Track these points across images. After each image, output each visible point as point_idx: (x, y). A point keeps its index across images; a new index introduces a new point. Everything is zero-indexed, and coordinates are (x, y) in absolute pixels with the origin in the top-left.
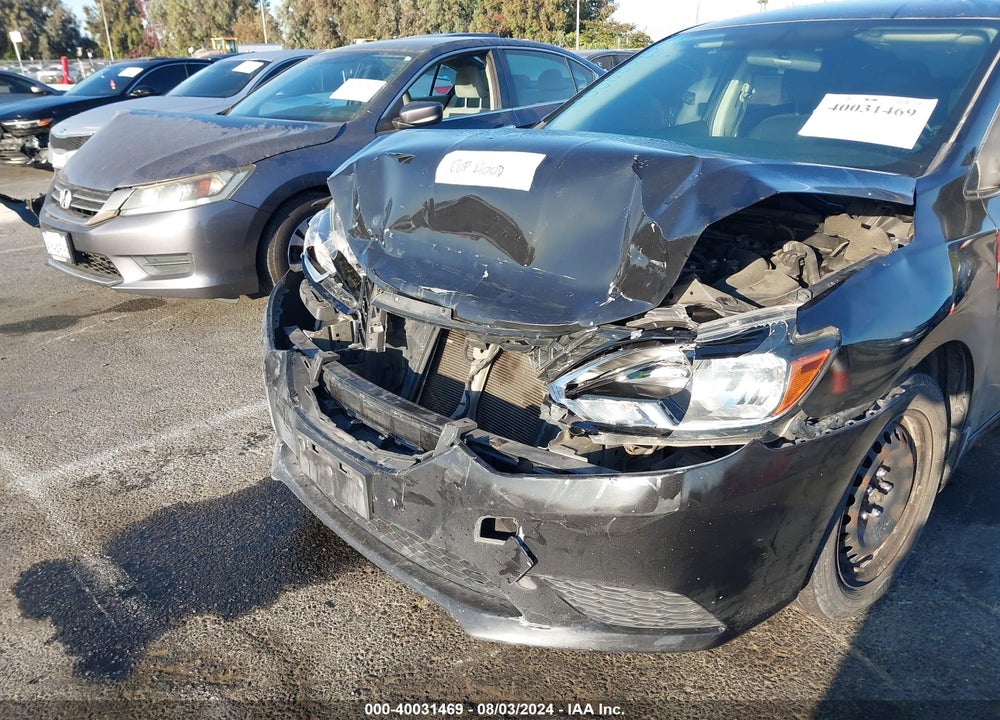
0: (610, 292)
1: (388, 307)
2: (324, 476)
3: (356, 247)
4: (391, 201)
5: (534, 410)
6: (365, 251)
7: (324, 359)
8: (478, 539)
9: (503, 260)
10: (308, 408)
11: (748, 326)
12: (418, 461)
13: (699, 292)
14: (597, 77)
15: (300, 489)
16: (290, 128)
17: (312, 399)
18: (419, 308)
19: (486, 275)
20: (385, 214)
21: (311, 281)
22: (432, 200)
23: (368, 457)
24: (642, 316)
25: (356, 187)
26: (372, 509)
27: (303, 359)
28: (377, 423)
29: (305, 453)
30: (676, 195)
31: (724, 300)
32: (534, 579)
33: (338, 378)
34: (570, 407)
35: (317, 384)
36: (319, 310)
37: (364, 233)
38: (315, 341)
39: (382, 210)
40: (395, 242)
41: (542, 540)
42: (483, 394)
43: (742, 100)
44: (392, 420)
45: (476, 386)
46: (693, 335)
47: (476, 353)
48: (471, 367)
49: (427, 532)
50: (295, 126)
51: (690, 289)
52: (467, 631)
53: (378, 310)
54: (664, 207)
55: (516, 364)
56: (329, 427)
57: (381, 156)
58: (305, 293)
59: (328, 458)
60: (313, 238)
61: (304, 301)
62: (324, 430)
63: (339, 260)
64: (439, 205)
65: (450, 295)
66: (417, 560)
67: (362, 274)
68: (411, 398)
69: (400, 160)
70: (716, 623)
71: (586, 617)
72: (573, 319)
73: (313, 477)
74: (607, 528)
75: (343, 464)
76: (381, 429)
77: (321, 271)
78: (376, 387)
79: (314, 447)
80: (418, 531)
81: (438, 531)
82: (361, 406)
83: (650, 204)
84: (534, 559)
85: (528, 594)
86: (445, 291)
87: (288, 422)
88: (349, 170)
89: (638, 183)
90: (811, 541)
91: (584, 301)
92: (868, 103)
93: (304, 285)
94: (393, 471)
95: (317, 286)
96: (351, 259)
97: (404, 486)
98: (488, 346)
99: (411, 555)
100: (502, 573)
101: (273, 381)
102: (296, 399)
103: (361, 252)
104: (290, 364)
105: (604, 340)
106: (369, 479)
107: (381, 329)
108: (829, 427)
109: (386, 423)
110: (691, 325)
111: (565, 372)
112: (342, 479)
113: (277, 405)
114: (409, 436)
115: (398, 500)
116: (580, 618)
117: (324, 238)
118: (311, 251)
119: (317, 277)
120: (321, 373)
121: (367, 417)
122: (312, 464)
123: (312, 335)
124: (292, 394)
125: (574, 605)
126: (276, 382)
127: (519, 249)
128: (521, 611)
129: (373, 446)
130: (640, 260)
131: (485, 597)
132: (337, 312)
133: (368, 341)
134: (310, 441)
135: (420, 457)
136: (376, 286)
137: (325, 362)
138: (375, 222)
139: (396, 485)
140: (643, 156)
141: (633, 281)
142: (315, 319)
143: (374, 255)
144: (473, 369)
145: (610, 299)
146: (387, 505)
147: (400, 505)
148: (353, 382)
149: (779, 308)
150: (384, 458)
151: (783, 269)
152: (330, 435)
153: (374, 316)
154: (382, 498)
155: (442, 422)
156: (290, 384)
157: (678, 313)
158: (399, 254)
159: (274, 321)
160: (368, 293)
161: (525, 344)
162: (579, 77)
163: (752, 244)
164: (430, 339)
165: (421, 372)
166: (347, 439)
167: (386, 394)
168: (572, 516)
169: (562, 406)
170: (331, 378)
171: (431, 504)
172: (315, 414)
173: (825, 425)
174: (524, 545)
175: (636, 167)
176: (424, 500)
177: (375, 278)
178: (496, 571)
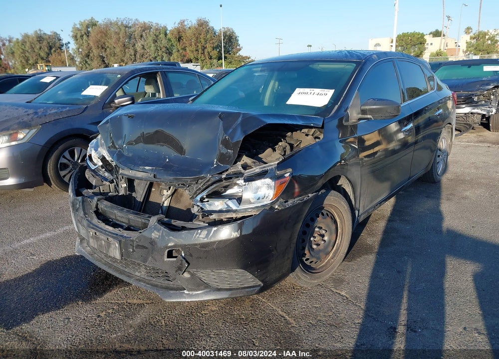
0: (215, 163)
1: (127, 175)
2: (101, 246)
3: (111, 153)
4: (125, 135)
5: (189, 210)
6: (115, 155)
7: (98, 199)
8: (166, 259)
9: (173, 153)
10: (92, 219)
11: (261, 170)
12: (140, 232)
13: (245, 159)
14: (213, 83)
15: (90, 256)
16: (60, 108)
17: (94, 215)
18: (140, 174)
19: (168, 160)
20: (124, 139)
21: (90, 168)
22: (143, 133)
23: (119, 234)
24: (227, 170)
25: (110, 129)
26: (122, 255)
27: (89, 199)
28: (122, 222)
29: (92, 237)
30: (234, 126)
31: (254, 162)
32: (189, 272)
33: (105, 206)
34: (201, 206)
35: (96, 209)
36: (94, 181)
37: (115, 147)
38: (93, 193)
39: (122, 138)
40: (128, 150)
41: (191, 255)
42: (169, 207)
43: (275, 91)
44: (129, 220)
45: (166, 204)
46: (243, 174)
47: (165, 192)
48: (163, 197)
49: (145, 260)
50: (62, 108)
51: (242, 159)
52: (163, 299)
53: (123, 177)
54: (231, 130)
55: (182, 195)
56: (102, 225)
57: (121, 116)
58: (88, 174)
59: (103, 237)
60: (91, 151)
61: (88, 178)
62: (100, 226)
63: (103, 159)
64: (147, 134)
65: (153, 169)
66: (142, 276)
67: (114, 164)
68: (138, 210)
69: (129, 117)
70: (260, 283)
71: (210, 286)
72: (202, 174)
73: (96, 246)
74: (215, 246)
75: (109, 238)
76: (124, 225)
77: (95, 165)
78: (122, 208)
79: (96, 233)
80: (141, 261)
81: (150, 258)
82: (115, 216)
83: (226, 130)
84: (189, 264)
85: (187, 279)
86: (150, 168)
87: (83, 226)
88: (107, 122)
89: (221, 123)
90: (291, 247)
91: (205, 167)
92: (311, 91)
93: (87, 171)
94: (131, 237)
95: (93, 171)
96: (108, 158)
97: (135, 243)
98: (170, 188)
99: (139, 274)
100: (176, 271)
101: (76, 210)
102: (87, 216)
103: (113, 155)
104: (83, 202)
105: (213, 180)
106: (120, 242)
107: (125, 185)
108: (291, 203)
109: (127, 222)
110: (243, 171)
111: (199, 194)
112: (109, 245)
113: (78, 220)
114: (137, 225)
115: (133, 249)
116: (208, 287)
117: (96, 150)
118: (90, 156)
119: (93, 167)
120: (97, 204)
121: (118, 220)
122: (95, 240)
123: (92, 191)
124: (85, 214)
125: (205, 282)
126: (77, 210)
127: (180, 149)
128: (185, 287)
129: (121, 230)
130: (224, 151)
131: (171, 285)
132: (102, 182)
133: (120, 191)
134: (93, 231)
135: (141, 231)
136: (120, 169)
137: (98, 200)
138: (120, 142)
139: (131, 243)
140: (223, 113)
141: (223, 158)
142: (92, 185)
143: (119, 156)
144: (163, 199)
145: (215, 165)
146: (128, 252)
147: (134, 251)
148: (112, 208)
149: (272, 164)
150: (126, 233)
151: (278, 151)
152: (103, 228)
153: (121, 181)
154: (126, 249)
155: (150, 217)
156: (84, 210)
157: (239, 167)
158: (130, 155)
159: (75, 186)
160: (118, 172)
161: (184, 185)
162: (203, 82)
163: (269, 144)
164: (145, 188)
165: (141, 201)
166: (110, 229)
167: (126, 210)
168: (202, 243)
169: (198, 206)
170: (101, 206)
171: (146, 248)
172: (95, 220)
173: (290, 203)
174: (184, 258)
175: (220, 117)
176: (144, 247)
177: (119, 165)
178: (174, 272)
